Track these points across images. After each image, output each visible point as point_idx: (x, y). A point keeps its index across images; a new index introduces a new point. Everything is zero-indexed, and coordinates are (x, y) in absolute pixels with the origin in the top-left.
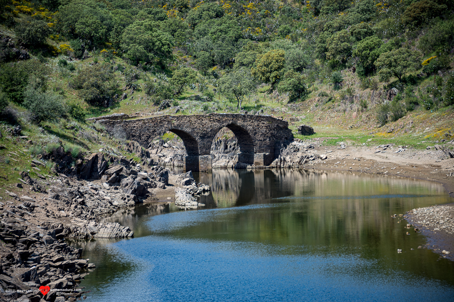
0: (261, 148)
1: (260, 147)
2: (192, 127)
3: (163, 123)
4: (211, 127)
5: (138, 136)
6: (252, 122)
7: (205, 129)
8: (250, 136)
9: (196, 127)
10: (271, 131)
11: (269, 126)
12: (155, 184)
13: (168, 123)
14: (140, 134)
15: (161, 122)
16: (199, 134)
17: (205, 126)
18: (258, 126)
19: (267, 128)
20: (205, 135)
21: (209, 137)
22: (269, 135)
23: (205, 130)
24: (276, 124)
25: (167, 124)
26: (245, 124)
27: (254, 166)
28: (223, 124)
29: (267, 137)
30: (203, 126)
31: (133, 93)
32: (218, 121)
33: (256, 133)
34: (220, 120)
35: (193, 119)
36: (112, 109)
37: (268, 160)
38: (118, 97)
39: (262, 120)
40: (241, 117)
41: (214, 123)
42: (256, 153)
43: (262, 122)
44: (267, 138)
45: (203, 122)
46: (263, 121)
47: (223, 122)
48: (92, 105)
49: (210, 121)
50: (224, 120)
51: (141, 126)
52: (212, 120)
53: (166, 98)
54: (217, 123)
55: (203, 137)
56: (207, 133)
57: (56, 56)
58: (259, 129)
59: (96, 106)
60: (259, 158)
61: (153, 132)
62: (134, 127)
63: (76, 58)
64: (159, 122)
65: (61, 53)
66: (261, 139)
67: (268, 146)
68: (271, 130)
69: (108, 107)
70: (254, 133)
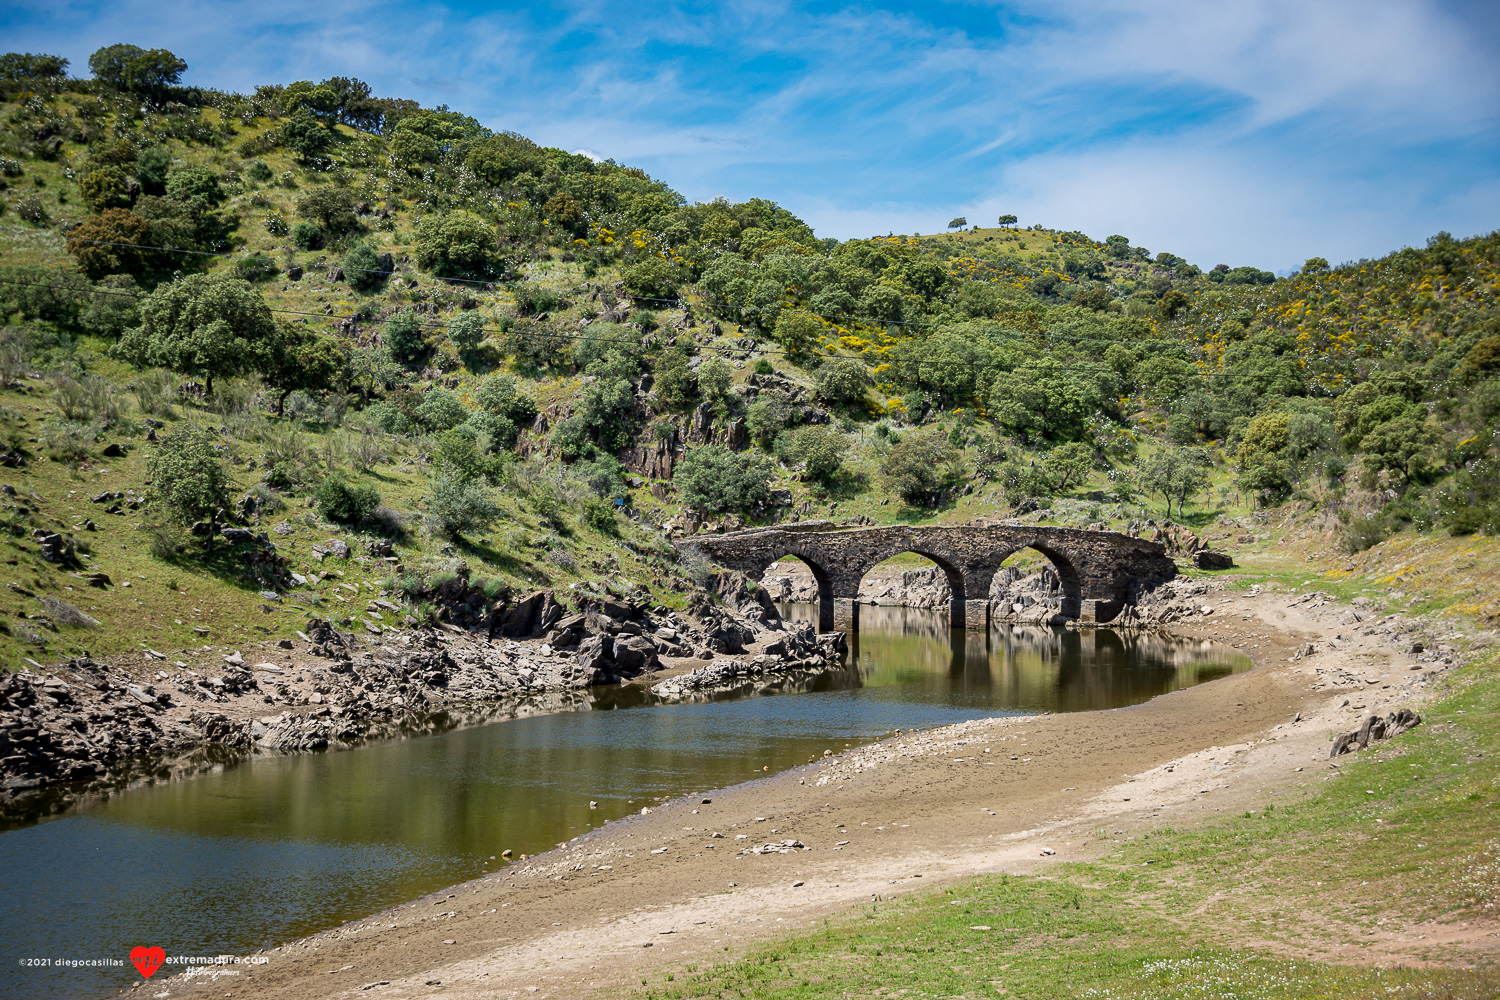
0: (1096, 590)
1: (1092, 587)
2: (951, 548)
3: (891, 539)
4: (991, 548)
5: (840, 561)
6: (1078, 543)
7: (979, 553)
8: (1073, 568)
9: (961, 549)
10: (1119, 561)
11: (1114, 551)
13: (902, 540)
14: (845, 558)
16: (966, 562)
17: (979, 547)
18: (1091, 550)
19: (1109, 555)
20: (978, 563)
21: (986, 567)
22: (1114, 567)
23: (978, 555)
24: (1133, 548)
26: (1064, 545)
27: (1080, 621)
28: (1016, 544)
29: (1109, 570)
30: (975, 546)
31: (985, 484)
32: (1007, 539)
33: (1084, 564)
34: (1010, 538)
35: (954, 535)
36: (940, 511)
37: (1104, 613)
38: (956, 490)
39: (1099, 540)
40: (1054, 534)
41: (999, 543)
42: (1084, 598)
43: (1099, 543)
44: (1109, 573)
45: (975, 539)
46: (1102, 541)
47: (1016, 541)
48: (912, 504)
49: (990, 539)
50: (1022, 536)
51: (848, 544)
52: (994, 536)
54: (1004, 542)
55: (974, 567)
56: (983, 560)
57: (875, 420)
58: (1093, 555)
59: (918, 506)
60: (1088, 607)
61: (871, 555)
62: (834, 545)
63: (910, 423)
64: (885, 539)
65: (885, 415)
66: (1095, 574)
67: (1111, 587)
68: (1117, 557)
69: (935, 508)
70: (1081, 562)
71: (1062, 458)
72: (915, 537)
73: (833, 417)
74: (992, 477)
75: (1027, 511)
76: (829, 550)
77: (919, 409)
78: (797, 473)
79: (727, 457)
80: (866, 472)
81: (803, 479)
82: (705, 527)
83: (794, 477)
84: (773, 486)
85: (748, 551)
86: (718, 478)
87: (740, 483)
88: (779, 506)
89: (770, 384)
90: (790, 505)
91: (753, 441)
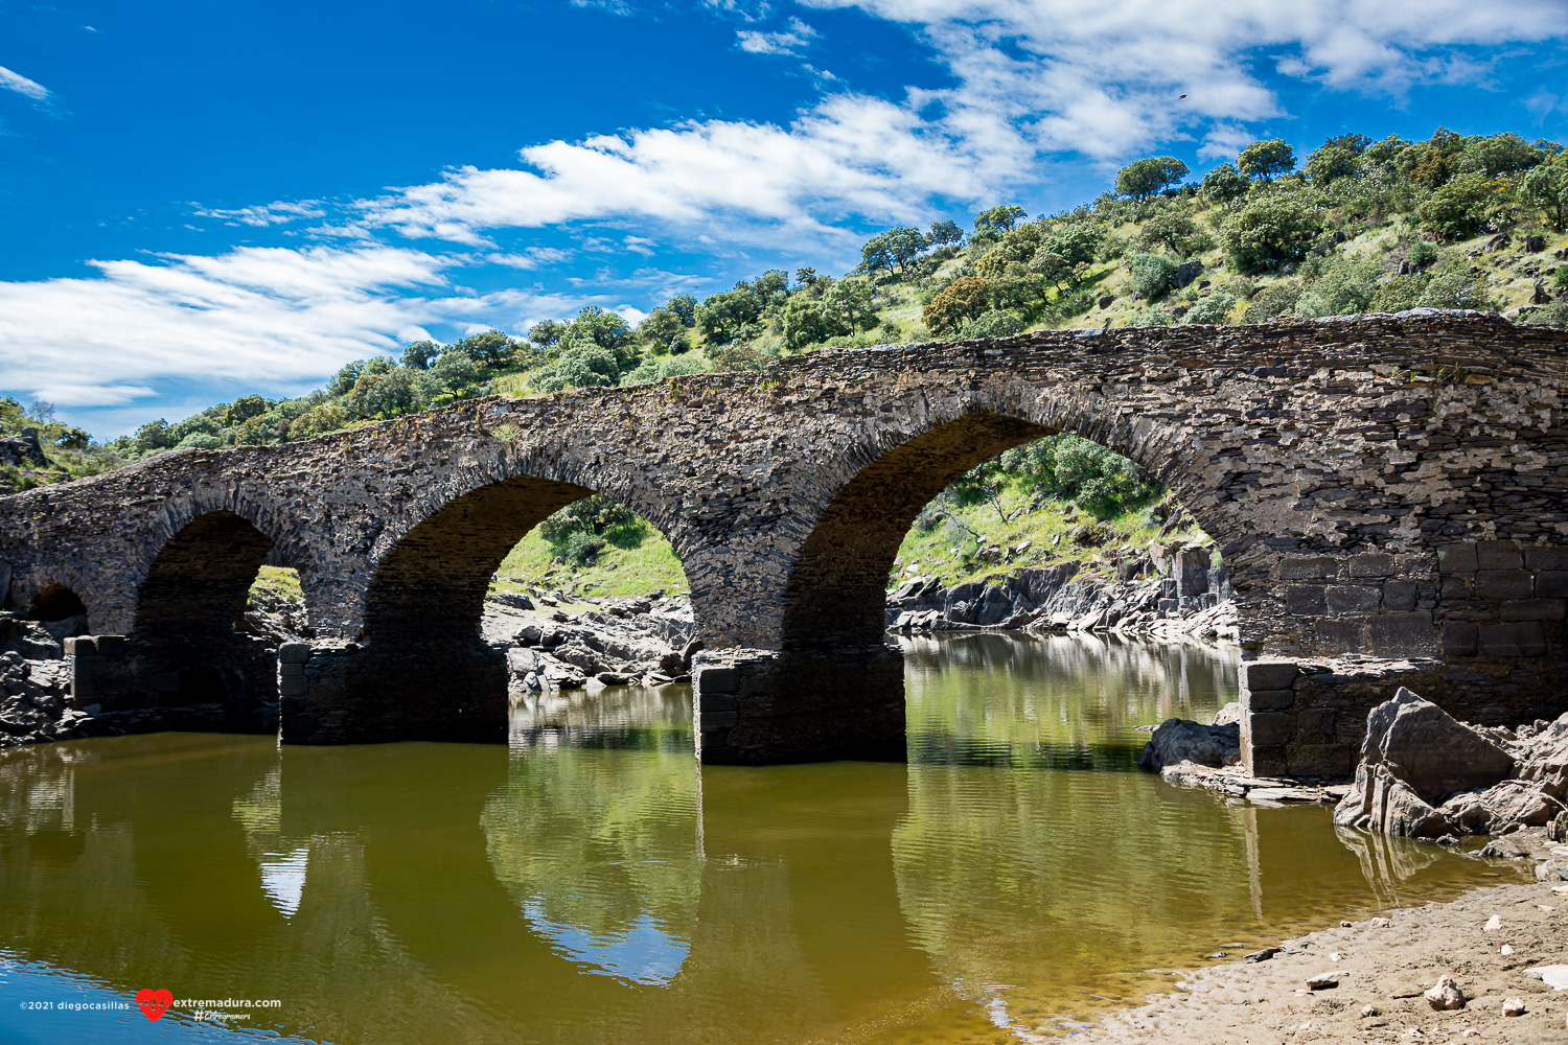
0: (1322, 608)
2: (636, 457)
3: (448, 445)
4: (780, 445)
5: (317, 523)
6: (1197, 387)
7: (732, 469)
9: (665, 458)
11: (1424, 409)
13: (481, 445)
14: (328, 516)
16: (686, 505)
17: (732, 445)
18: (1273, 412)
19: (1390, 426)
21: (765, 520)
22: (1426, 488)
23: (724, 475)
28: (887, 420)
29: (1400, 505)
30: (716, 445)
32: (846, 404)
34: (858, 399)
39: (1317, 362)
41: (811, 424)
42: (1254, 652)
43: (1322, 374)
44: (1395, 522)
45: (722, 419)
46: (1334, 365)
47: (886, 408)
49: (780, 410)
50: (897, 390)
51: (336, 470)
52: (794, 398)
54: (832, 418)
56: (750, 494)
58: (1286, 440)
61: (394, 499)
62: (302, 476)
64: (429, 444)
66: (1308, 529)
67: (1417, 591)
70: (1216, 476)
72: (514, 432)
76: (290, 492)
85: (116, 509)
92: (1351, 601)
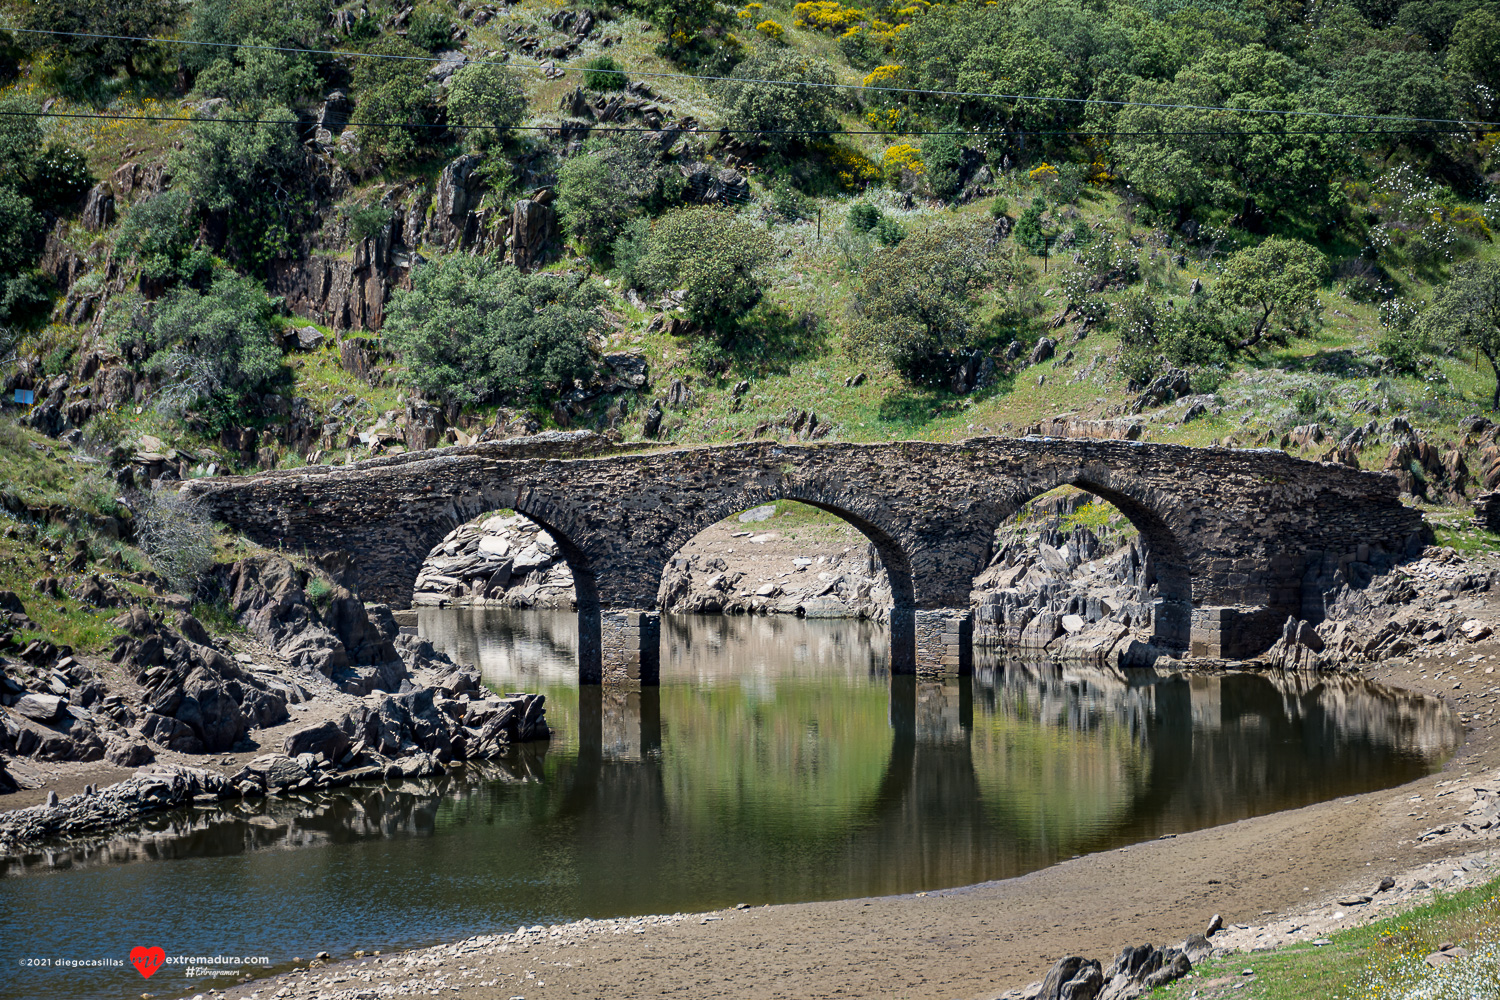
0: (1226, 584)
1: (1217, 579)
3: (736, 473)
4: (973, 491)
5: (615, 523)
6: (1182, 477)
7: (946, 503)
8: (1171, 536)
9: (901, 493)
10: (1282, 517)
11: (1268, 495)
12: (96, 742)
13: (762, 474)
14: (625, 518)
15: (727, 470)
16: (914, 522)
17: (944, 488)
18: (1213, 492)
19: (1257, 502)
20: (943, 525)
21: (963, 534)
22: (1268, 530)
23: (942, 507)
24: (1316, 487)
25: (756, 479)
26: (1148, 482)
27: (1188, 657)
28: (1034, 480)
29: (1258, 537)
30: (934, 487)
31: (1083, 336)
32: (1013, 470)
33: (1196, 525)
34: (1020, 467)
35: (886, 461)
37: (1241, 637)
38: (1018, 352)
39: (1231, 470)
40: (1124, 456)
41: (992, 479)
42: (1197, 604)
43: (1233, 476)
44: (1256, 545)
45: (936, 472)
46: (1238, 472)
47: (1034, 474)
49: (972, 469)
50: (1040, 464)
51: (634, 484)
52: (982, 463)
53: (1185, 362)
54: (1003, 477)
55: (934, 533)
56: (956, 518)
57: (852, 192)
58: (1218, 505)
60: (1205, 625)
61: (688, 509)
62: (600, 487)
63: (934, 199)
64: (720, 472)
65: (876, 182)
66: (1223, 547)
67: (1261, 576)
68: (1275, 509)
69: (967, 392)
70: (1189, 521)
71: (1250, 275)
72: (790, 468)
73: (756, 187)
74: (1098, 320)
75: (1165, 398)
76: (587, 498)
77: (953, 166)
78: (666, 316)
79: (502, 283)
80: (819, 311)
81: (677, 329)
82: (453, 438)
83: (659, 325)
84: (609, 346)
85: (395, 504)
86: (481, 328)
87: (527, 339)
88: (618, 390)
89: (616, 114)
90: (645, 388)
91: (571, 242)
92: (1236, 580)
